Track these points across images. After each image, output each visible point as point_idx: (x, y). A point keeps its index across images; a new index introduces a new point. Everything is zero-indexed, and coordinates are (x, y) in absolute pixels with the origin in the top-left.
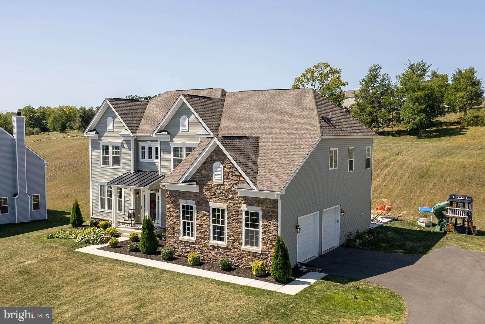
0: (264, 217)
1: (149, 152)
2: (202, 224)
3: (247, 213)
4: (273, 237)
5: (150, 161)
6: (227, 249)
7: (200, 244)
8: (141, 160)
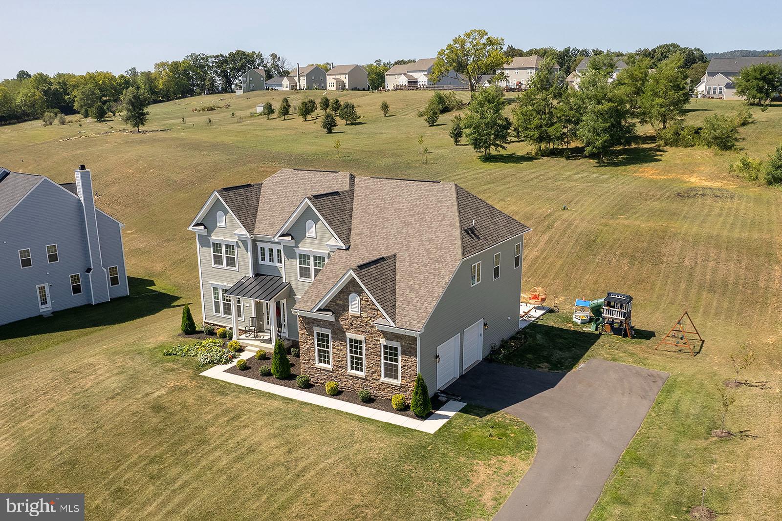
0: (403, 353)
1: (270, 254)
2: (338, 353)
3: (385, 347)
4: (412, 372)
5: (271, 264)
6: (366, 379)
7: (338, 372)
8: (260, 262)
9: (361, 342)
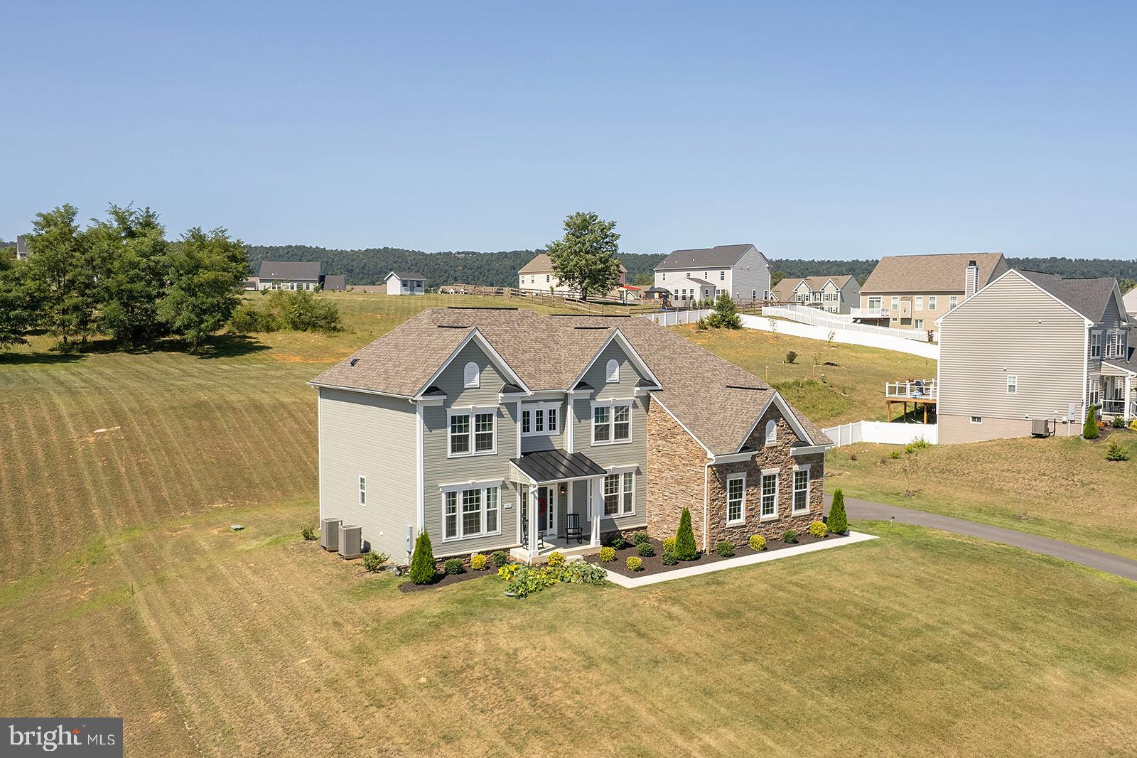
0: (812, 474)
1: (538, 419)
2: (752, 499)
5: (540, 433)
7: (750, 524)
9: (774, 477)
